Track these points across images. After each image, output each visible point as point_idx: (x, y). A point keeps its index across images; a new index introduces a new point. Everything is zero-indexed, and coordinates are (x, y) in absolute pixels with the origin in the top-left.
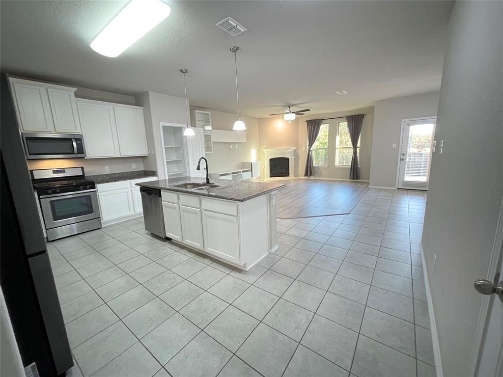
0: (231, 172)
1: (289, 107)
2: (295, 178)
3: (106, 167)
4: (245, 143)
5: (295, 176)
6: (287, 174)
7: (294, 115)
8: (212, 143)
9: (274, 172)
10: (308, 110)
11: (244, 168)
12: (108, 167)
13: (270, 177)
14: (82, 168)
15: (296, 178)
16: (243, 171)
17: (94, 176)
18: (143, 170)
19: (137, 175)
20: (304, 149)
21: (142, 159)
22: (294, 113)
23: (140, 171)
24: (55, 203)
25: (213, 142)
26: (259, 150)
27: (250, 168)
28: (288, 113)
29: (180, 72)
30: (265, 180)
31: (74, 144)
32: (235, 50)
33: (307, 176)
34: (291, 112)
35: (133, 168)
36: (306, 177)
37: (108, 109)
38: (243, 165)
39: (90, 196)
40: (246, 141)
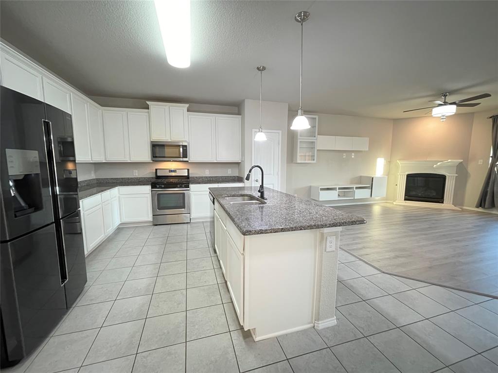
0: (338, 187)
1: (445, 96)
2: (453, 207)
3: (206, 171)
4: (367, 151)
5: (454, 204)
6: (440, 199)
7: (454, 107)
8: (316, 151)
9: (413, 193)
10: (488, 95)
11: (360, 183)
12: (208, 171)
13: (405, 200)
14: (188, 170)
15: (457, 208)
16: (357, 188)
17: (196, 177)
18: (237, 175)
19: (231, 180)
20: (480, 162)
21: (237, 165)
22: (454, 103)
23: (234, 177)
24: (162, 195)
25: (318, 150)
26: (390, 162)
27: (369, 184)
28: (440, 105)
29: (258, 71)
30: (395, 203)
31: (181, 149)
32: (304, 17)
33: (484, 207)
34: (445, 103)
35: (229, 173)
36: (480, 210)
37: (211, 119)
38: (360, 179)
39: (184, 194)
40: (367, 149)
